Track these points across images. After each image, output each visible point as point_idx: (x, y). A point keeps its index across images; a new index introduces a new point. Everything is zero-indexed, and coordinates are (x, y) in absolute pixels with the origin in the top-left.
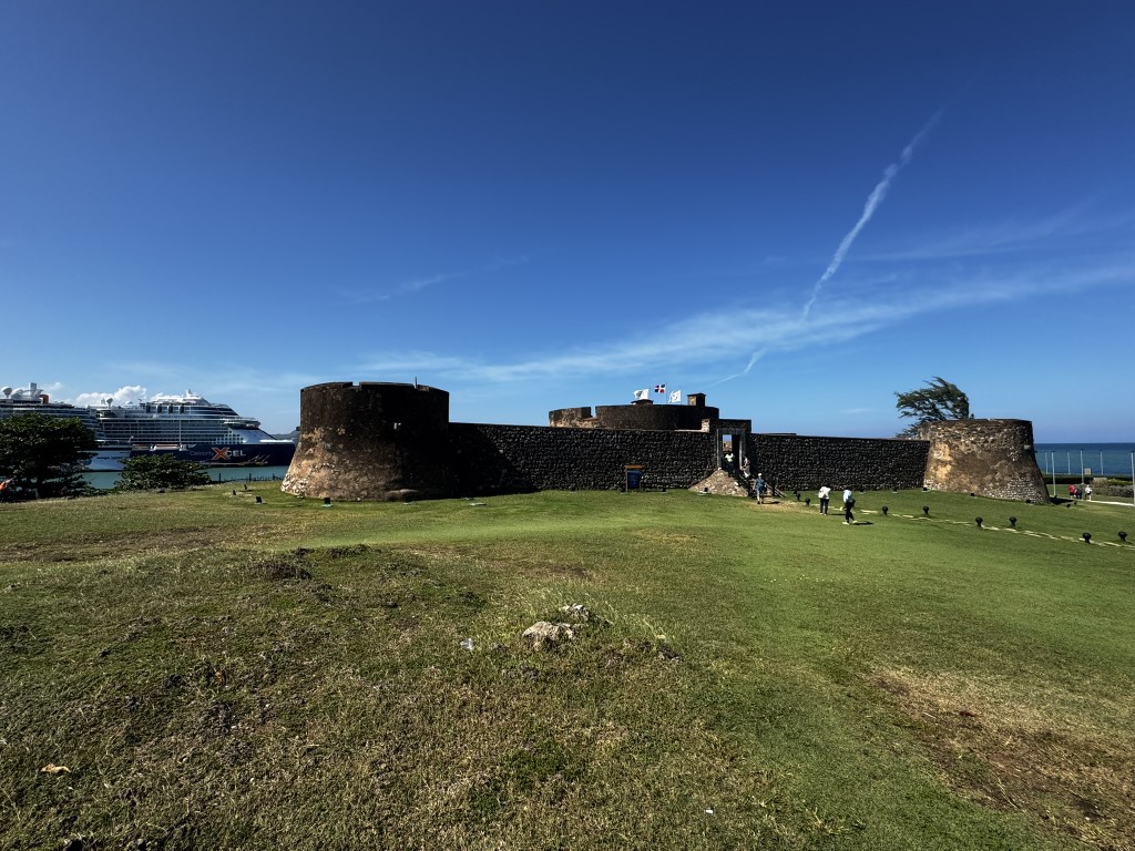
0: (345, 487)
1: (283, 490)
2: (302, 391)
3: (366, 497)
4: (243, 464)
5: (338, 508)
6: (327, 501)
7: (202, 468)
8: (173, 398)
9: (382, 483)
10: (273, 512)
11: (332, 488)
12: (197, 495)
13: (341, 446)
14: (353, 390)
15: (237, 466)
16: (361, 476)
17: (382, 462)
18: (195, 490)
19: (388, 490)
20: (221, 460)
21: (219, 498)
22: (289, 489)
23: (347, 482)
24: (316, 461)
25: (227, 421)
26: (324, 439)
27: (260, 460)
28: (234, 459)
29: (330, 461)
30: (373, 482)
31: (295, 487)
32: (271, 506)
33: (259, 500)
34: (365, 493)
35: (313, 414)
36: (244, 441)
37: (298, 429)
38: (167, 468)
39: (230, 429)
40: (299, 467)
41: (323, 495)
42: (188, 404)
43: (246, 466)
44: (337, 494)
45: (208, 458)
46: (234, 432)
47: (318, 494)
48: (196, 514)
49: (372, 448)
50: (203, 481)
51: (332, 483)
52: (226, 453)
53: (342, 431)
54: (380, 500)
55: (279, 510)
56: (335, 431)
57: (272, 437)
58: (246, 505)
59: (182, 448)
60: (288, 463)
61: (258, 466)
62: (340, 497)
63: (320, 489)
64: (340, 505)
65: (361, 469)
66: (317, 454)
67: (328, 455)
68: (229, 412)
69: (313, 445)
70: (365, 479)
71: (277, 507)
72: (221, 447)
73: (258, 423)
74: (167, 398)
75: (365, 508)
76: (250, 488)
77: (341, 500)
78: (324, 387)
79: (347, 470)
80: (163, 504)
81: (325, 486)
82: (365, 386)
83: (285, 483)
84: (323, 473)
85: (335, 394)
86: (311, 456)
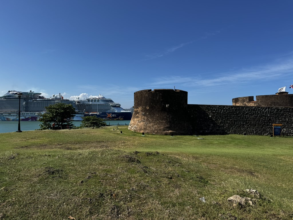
0: (149, 129)
1: (129, 129)
2: (135, 93)
3: (156, 133)
4: (116, 119)
5: (147, 137)
6: (143, 134)
7: (104, 121)
8: (95, 97)
9: (162, 128)
10: (126, 137)
11: (145, 129)
12: (103, 130)
13: (148, 113)
14: (151, 92)
15: (114, 120)
16: (155, 125)
17: (162, 120)
18: (102, 128)
19: (164, 130)
20: (109, 118)
21: (110, 131)
22: (131, 129)
23: (150, 127)
24: (139, 119)
25: (111, 104)
26: (142, 111)
27: (121, 118)
28: (113, 118)
29: (144, 119)
30: (159, 127)
31: (132, 128)
32: (125, 135)
33: (121, 132)
34: (156, 131)
35: (138, 102)
36: (116, 111)
37: (133, 107)
38: (94, 120)
39: (112, 107)
40: (134, 121)
41: (142, 132)
42: (100, 99)
43: (116, 120)
44: (147, 131)
45: (105, 117)
46: (113, 108)
47: (140, 131)
48: (103, 136)
49: (158, 114)
50: (104, 125)
51: (145, 127)
52: (110, 115)
53: (148, 108)
54: (162, 134)
55: (128, 136)
56: (145, 108)
57: (124, 110)
58: (118, 134)
59: (98, 113)
60: (130, 119)
61: (120, 120)
62: (148, 132)
63: (141, 129)
64: (147, 135)
65: (155, 122)
66: (139, 116)
67: (143, 117)
68: (111, 101)
69: (138, 113)
70: (156, 126)
71: (127, 135)
72: (109, 113)
73: (120, 105)
74: (93, 97)
75: (156, 137)
76: (119, 128)
77: (148, 133)
78: (141, 91)
79: (150, 123)
80: (94, 132)
81: (142, 128)
82: (156, 91)
83: (129, 126)
84: (142, 123)
85: (145, 94)
86: (138, 117)
